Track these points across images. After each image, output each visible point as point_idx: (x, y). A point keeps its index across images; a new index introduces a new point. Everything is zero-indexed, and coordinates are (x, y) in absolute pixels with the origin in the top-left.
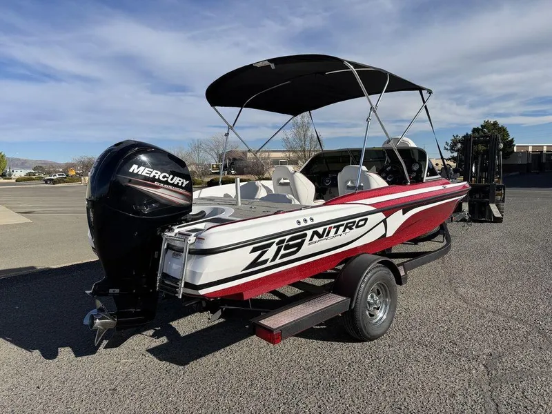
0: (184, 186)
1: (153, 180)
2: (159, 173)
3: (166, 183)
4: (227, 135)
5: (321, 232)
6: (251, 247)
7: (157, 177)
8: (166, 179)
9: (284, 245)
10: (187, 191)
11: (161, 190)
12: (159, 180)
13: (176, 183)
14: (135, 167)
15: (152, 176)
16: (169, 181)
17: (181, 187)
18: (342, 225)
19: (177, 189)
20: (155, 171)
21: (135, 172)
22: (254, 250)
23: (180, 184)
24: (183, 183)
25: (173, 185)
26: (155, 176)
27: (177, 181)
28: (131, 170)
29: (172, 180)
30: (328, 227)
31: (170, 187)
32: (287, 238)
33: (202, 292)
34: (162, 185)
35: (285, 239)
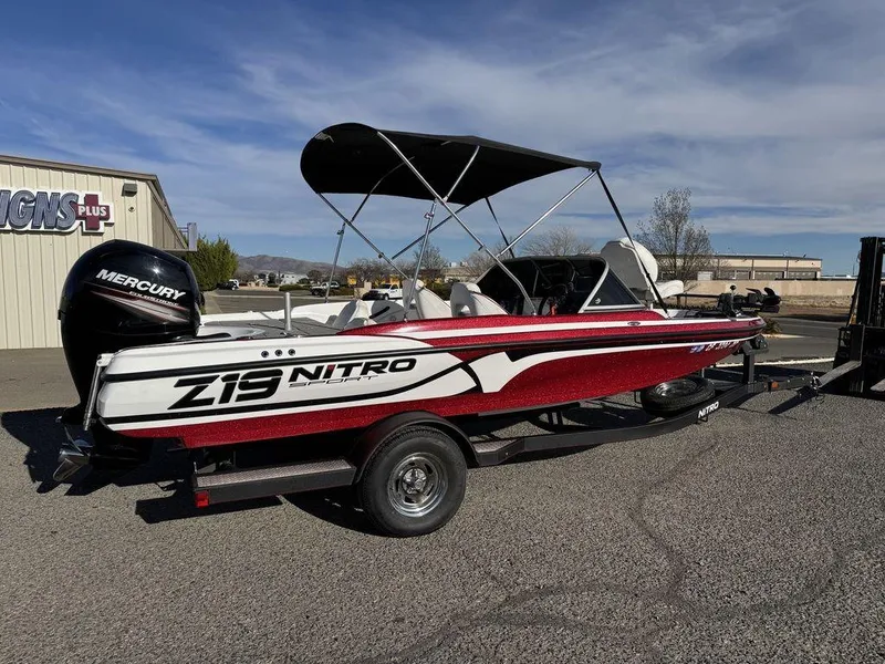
0: (175, 298)
1: (128, 288)
2: (137, 280)
3: (147, 293)
4: (341, 233)
5: (312, 372)
6: (176, 379)
7: (133, 286)
8: (146, 289)
9: (238, 382)
10: (180, 305)
11: (138, 302)
12: (135, 289)
13: (161, 294)
14: (104, 272)
15: (125, 284)
16: (151, 290)
17: (171, 299)
18: (360, 365)
19: (164, 302)
20: (130, 278)
21: (103, 278)
22: (180, 384)
23: (169, 296)
24: (173, 295)
25: (157, 296)
26: (129, 284)
27: (165, 291)
28: (98, 276)
29: (155, 289)
30: (326, 365)
31: (153, 299)
32: (242, 373)
33: (114, 427)
34: (140, 296)
35: (238, 375)
